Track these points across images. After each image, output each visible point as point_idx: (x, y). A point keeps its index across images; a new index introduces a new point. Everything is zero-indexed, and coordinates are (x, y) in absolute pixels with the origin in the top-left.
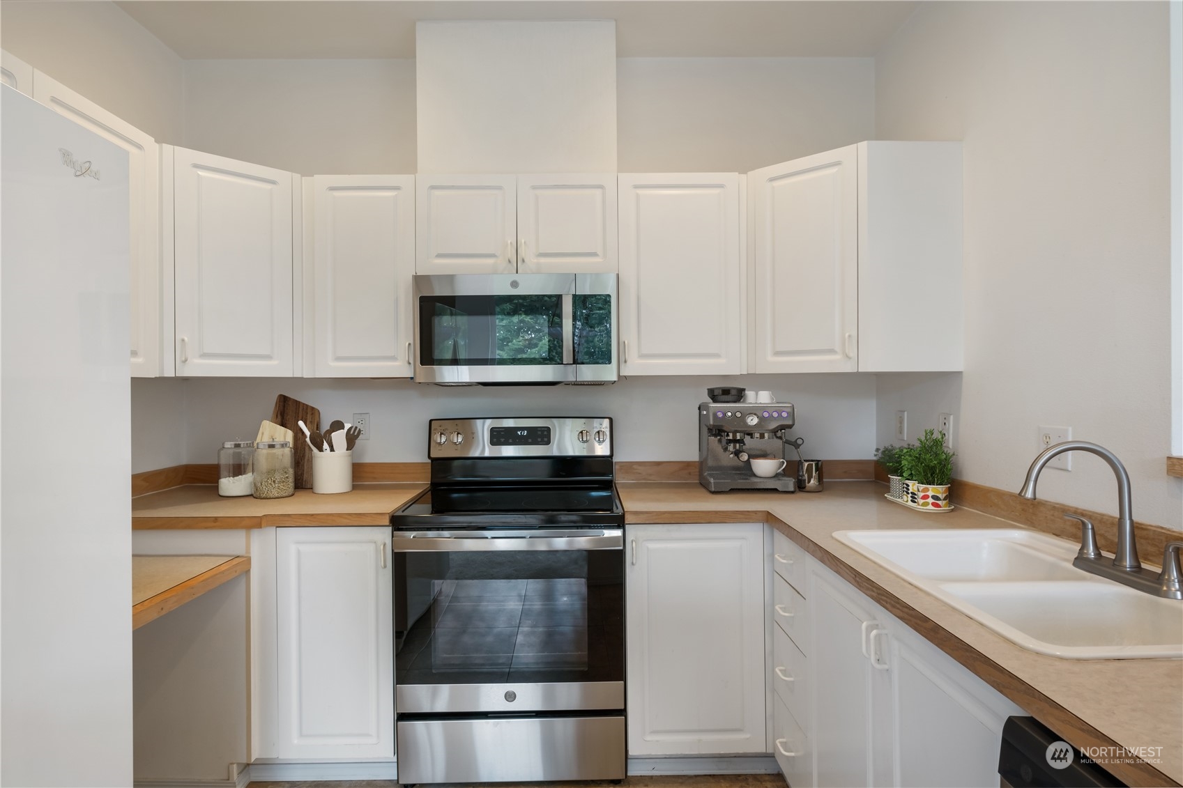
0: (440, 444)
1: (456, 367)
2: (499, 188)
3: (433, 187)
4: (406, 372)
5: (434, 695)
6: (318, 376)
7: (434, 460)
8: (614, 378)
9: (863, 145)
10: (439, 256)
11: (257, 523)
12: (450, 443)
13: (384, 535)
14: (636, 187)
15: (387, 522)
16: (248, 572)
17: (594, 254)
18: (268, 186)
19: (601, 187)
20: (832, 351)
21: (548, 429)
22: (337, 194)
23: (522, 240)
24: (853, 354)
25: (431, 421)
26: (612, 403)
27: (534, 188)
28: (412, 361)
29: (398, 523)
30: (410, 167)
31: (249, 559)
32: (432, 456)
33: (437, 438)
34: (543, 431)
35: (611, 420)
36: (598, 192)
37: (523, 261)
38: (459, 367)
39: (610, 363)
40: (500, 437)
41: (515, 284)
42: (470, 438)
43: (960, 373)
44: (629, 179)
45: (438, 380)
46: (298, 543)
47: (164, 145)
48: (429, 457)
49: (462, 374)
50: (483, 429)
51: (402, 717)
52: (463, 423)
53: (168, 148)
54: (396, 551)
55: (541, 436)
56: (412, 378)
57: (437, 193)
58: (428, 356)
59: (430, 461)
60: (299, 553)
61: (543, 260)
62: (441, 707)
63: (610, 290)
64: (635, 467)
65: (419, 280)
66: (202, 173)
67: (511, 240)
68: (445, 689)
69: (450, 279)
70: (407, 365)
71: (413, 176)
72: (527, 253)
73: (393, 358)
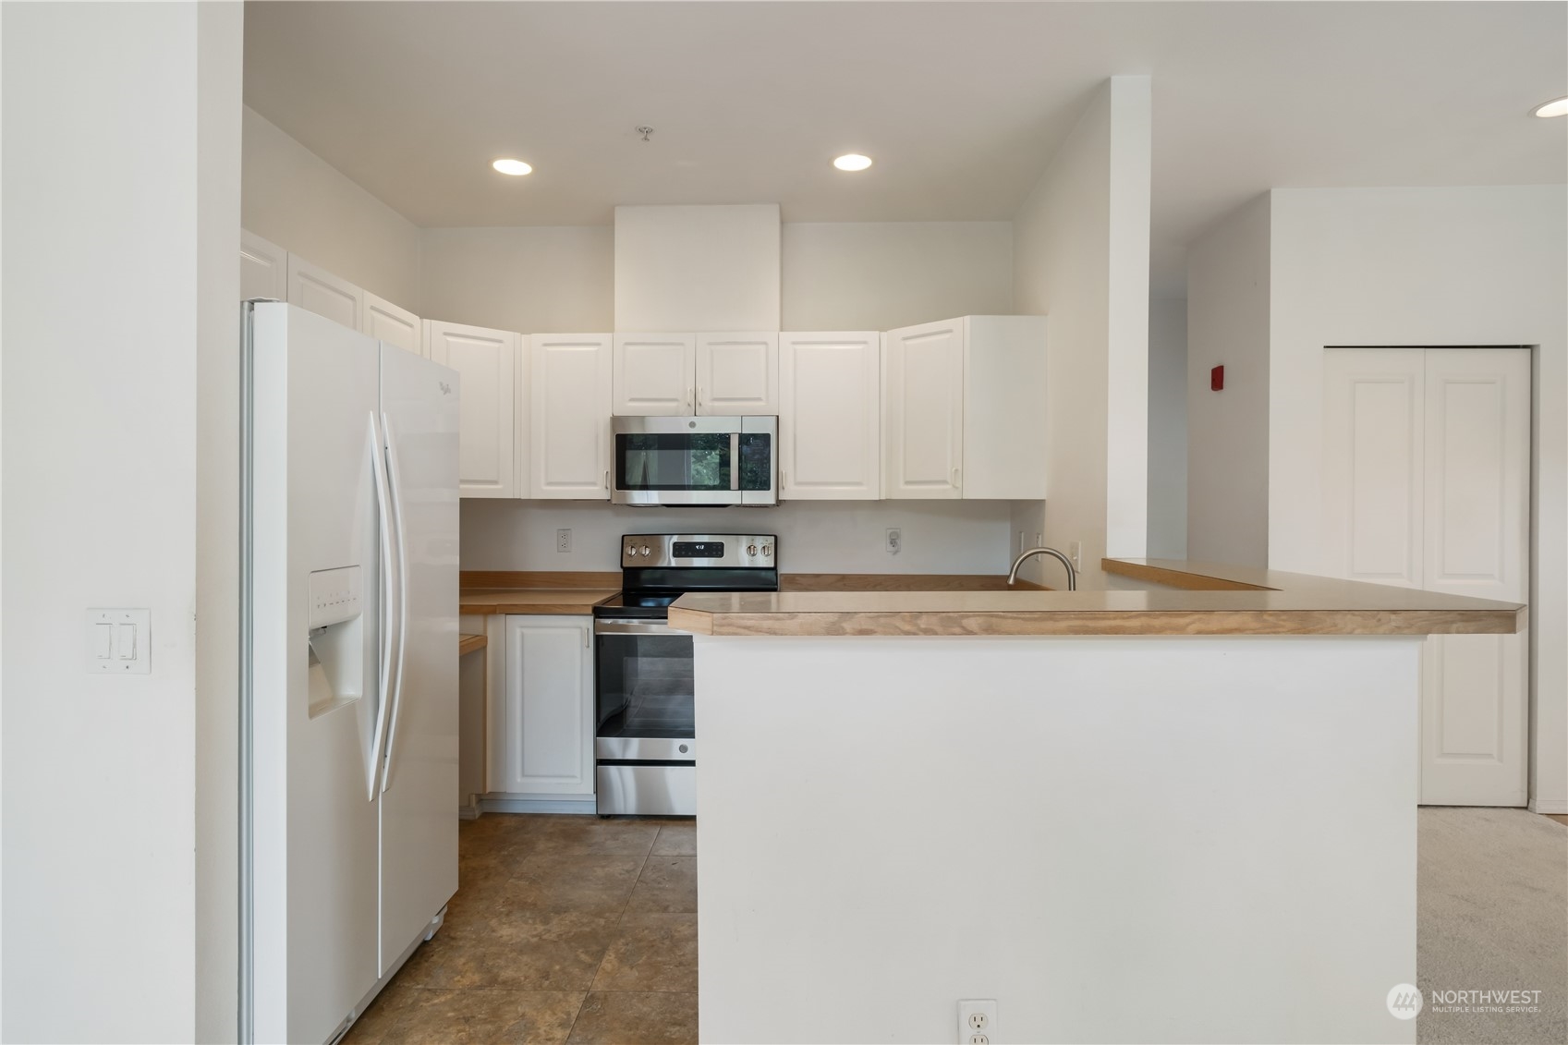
0: (630, 555)
1: (645, 492)
2: (682, 344)
3: (627, 344)
4: (605, 495)
5: (625, 747)
6: (533, 497)
7: (627, 570)
8: (773, 501)
9: (967, 318)
10: (632, 400)
11: (493, 611)
12: (640, 556)
13: (587, 622)
14: (794, 343)
15: (590, 612)
16: (485, 647)
17: (759, 399)
18: (496, 345)
19: (765, 343)
20: (945, 482)
21: (722, 544)
22: (549, 349)
23: (699, 388)
24: (959, 485)
25: (623, 536)
26: (778, 523)
27: (710, 344)
28: (609, 486)
29: (598, 612)
30: (608, 326)
31: (485, 639)
32: (624, 565)
33: (628, 550)
34: (717, 546)
35: (776, 537)
36: (762, 348)
37: (700, 404)
38: (649, 492)
39: (769, 489)
40: (681, 550)
41: (692, 425)
42: (657, 550)
43: (1042, 501)
44: (788, 336)
45: (629, 503)
46: (522, 627)
47: (425, 320)
48: (622, 566)
49: (653, 497)
50: (669, 543)
51: (601, 762)
52: (652, 539)
53: (426, 321)
54: (597, 634)
55: (715, 550)
56: (609, 500)
57: (631, 348)
58: (622, 482)
59: (621, 571)
60: (523, 635)
61: (717, 404)
62: (632, 755)
63: (771, 430)
64: (797, 578)
65: (616, 420)
66: (449, 339)
67: (690, 387)
68: (635, 742)
69: (642, 419)
70: (604, 489)
71: (610, 334)
72: (704, 399)
73: (594, 484)
